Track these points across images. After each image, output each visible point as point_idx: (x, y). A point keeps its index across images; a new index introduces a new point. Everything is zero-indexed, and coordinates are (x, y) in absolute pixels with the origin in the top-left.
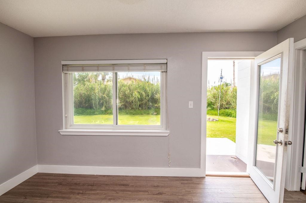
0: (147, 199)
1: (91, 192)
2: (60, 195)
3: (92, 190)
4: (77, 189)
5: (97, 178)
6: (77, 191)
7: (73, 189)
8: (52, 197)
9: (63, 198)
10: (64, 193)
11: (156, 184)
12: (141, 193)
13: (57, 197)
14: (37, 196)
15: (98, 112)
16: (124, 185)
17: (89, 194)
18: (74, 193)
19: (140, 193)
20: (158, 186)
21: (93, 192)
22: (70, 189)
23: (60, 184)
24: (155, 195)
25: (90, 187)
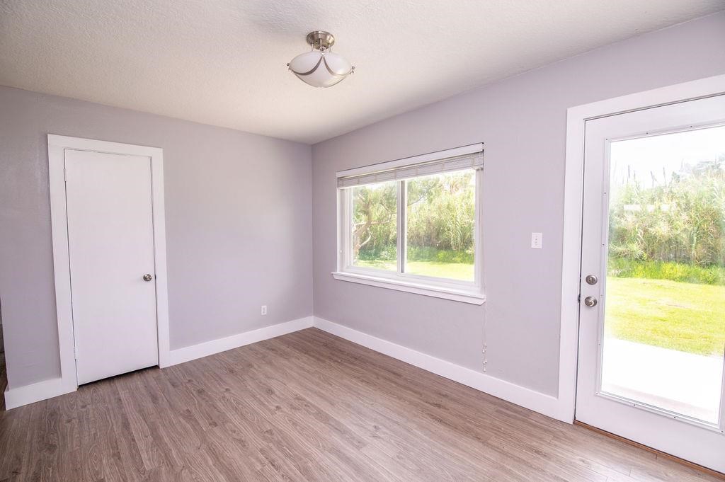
0: (411, 403)
1: (349, 365)
2: (317, 356)
3: (352, 363)
4: (337, 356)
5: (369, 352)
6: (335, 358)
7: (333, 355)
8: (309, 355)
9: (318, 359)
10: (322, 355)
11: (444, 392)
12: (411, 392)
13: (314, 357)
14: (298, 349)
15: (459, 257)
16: (394, 373)
17: (345, 366)
18: (330, 359)
19: (408, 391)
20: (446, 396)
21: (351, 366)
22: (331, 353)
23: (325, 345)
24: (429, 403)
25: (353, 360)
